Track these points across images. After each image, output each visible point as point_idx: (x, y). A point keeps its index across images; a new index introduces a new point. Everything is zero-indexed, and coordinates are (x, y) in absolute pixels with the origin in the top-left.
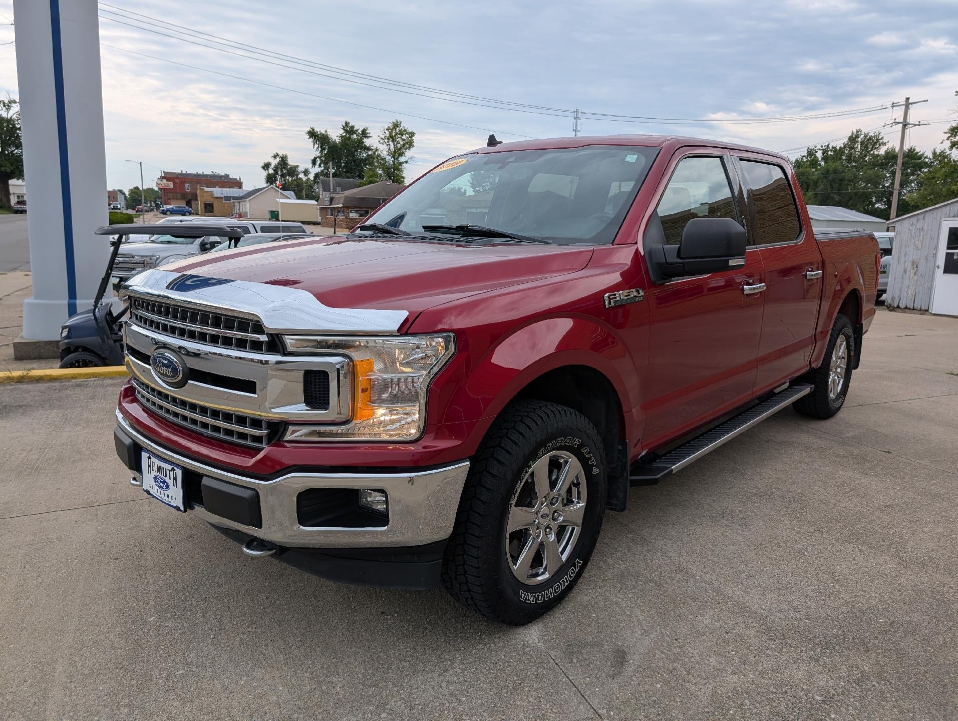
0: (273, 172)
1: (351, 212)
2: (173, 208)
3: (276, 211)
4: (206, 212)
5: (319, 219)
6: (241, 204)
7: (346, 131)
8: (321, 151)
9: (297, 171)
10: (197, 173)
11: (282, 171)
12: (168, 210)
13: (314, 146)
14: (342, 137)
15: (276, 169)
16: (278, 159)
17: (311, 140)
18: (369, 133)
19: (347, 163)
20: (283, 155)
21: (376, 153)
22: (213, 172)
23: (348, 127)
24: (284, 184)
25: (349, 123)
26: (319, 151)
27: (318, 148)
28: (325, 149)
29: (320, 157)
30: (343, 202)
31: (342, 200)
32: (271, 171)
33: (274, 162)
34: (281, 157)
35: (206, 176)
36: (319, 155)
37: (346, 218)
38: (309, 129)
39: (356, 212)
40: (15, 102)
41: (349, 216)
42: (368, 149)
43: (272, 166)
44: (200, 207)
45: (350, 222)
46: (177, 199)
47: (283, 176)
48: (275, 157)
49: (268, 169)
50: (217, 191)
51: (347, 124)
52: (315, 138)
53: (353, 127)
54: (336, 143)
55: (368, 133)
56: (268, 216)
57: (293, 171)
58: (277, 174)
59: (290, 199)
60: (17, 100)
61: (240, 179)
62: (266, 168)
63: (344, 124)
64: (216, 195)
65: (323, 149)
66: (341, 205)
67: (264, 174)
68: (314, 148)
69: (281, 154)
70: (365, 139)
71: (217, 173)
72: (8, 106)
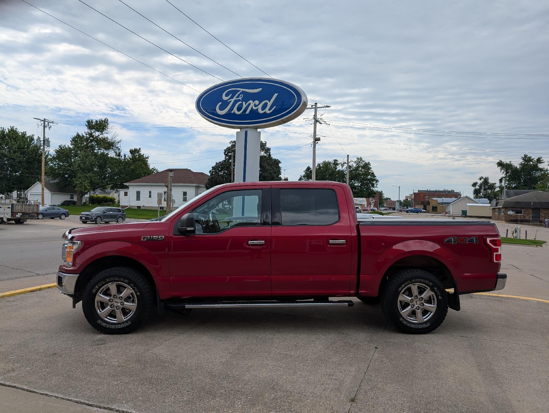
0: (479, 188)
1: (509, 211)
2: (412, 209)
3: (466, 211)
4: (433, 211)
5: (491, 215)
6: (449, 207)
7: (525, 160)
8: (506, 174)
9: (495, 187)
10: (436, 190)
11: (485, 187)
12: (409, 210)
13: (501, 171)
14: (521, 164)
15: (480, 186)
16: (482, 180)
17: (499, 168)
18: (543, 160)
19: (525, 180)
20: (486, 177)
21: (546, 173)
22: (444, 189)
23: (526, 158)
24: (486, 194)
25: (527, 155)
26: (504, 174)
27: (504, 172)
28: (508, 173)
29: (505, 177)
30: (502, 205)
31: (503, 204)
32: (477, 187)
33: (480, 182)
34: (484, 179)
35: (440, 191)
36: (504, 175)
37: (505, 214)
38: (498, 161)
39: (513, 211)
40: (346, 163)
41: (507, 213)
42: (541, 170)
43: (478, 184)
44: (431, 209)
45: (507, 217)
46: (419, 204)
47: (485, 190)
48: (480, 179)
49: (475, 186)
50: (440, 200)
51: (525, 156)
52: (502, 166)
53: (530, 157)
54: (517, 168)
55: (541, 160)
56: (461, 213)
57: (492, 187)
58: (482, 189)
59: (479, 203)
60: (347, 162)
61: (460, 192)
62: (474, 186)
63: (523, 156)
64: (439, 202)
65: (507, 173)
66: (501, 207)
67: (473, 188)
68: (501, 172)
69: (484, 177)
70: (539, 164)
71: (447, 190)
72: (343, 165)
